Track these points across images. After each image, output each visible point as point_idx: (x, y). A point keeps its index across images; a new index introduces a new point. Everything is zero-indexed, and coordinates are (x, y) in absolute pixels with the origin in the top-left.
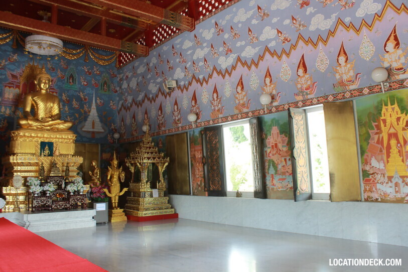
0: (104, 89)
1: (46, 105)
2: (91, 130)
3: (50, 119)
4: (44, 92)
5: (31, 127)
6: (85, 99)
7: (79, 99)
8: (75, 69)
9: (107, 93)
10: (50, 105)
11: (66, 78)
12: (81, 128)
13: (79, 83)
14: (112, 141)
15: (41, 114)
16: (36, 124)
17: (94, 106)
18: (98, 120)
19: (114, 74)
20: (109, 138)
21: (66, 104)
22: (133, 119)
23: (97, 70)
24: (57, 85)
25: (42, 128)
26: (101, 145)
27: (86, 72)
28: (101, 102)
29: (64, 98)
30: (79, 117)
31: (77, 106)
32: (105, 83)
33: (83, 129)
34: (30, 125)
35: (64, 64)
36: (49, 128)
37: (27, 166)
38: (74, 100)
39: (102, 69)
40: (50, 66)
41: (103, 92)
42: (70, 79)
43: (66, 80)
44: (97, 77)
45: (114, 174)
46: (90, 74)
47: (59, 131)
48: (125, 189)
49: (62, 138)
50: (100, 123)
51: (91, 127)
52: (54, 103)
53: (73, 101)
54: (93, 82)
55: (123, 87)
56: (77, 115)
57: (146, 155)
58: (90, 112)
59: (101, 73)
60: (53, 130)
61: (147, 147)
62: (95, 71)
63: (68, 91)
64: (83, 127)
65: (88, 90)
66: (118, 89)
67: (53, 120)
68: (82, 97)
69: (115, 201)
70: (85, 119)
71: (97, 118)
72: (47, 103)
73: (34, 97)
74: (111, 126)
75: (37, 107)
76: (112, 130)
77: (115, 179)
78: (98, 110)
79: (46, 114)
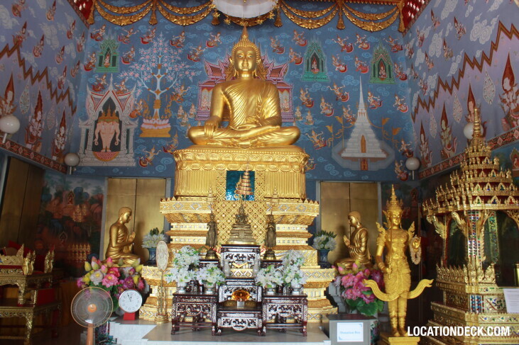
0: (379, 75)
1: (247, 101)
2: (361, 155)
3: (254, 126)
4: (245, 76)
5: (213, 142)
6: (344, 97)
7: (332, 99)
8: (320, 46)
9: (386, 82)
10: (255, 99)
11: (304, 62)
12: (340, 153)
13: (331, 68)
14: (403, 176)
15: (239, 117)
16: (223, 135)
17: (362, 108)
18: (373, 135)
19: (396, 43)
20: (398, 169)
21: (307, 109)
22: (443, 122)
23: (363, 41)
24: (288, 76)
25: (235, 142)
26: (382, 184)
27: (343, 47)
28: (375, 100)
29: (303, 97)
30: (334, 133)
31: (329, 112)
32: (381, 63)
33: (344, 155)
34: (211, 139)
35: (301, 38)
36: (248, 143)
37: (192, 221)
38: (323, 100)
39: (372, 39)
40: (276, 46)
41: (378, 81)
42: (312, 63)
43: (305, 66)
44: (364, 55)
45: (390, 243)
46: (350, 49)
47: (267, 147)
48: (425, 283)
49: (273, 162)
50: (376, 141)
51: (360, 148)
52: (264, 96)
53: (320, 102)
54: (357, 65)
55: (416, 64)
56: (330, 129)
57: (477, 191)
58: (354, 120)
59: (372, 45)
60: (256, 146)
61: (479, 171)
62: (359, 44)
63: (310, 85)
64: (343, 150)
65: (349, 80)
66: (407, 72)
67: (258, 127)
68: (338, 93)
69: (398, 312)
70: (347, 135)
71: (371, 130)
72: (249, 96)
73: (226, 87)
74: (400, 147)
75: (232, 105)
76: (404, 153)
77: (397, 256)
78: (371, 116)
79: (248, 117)
